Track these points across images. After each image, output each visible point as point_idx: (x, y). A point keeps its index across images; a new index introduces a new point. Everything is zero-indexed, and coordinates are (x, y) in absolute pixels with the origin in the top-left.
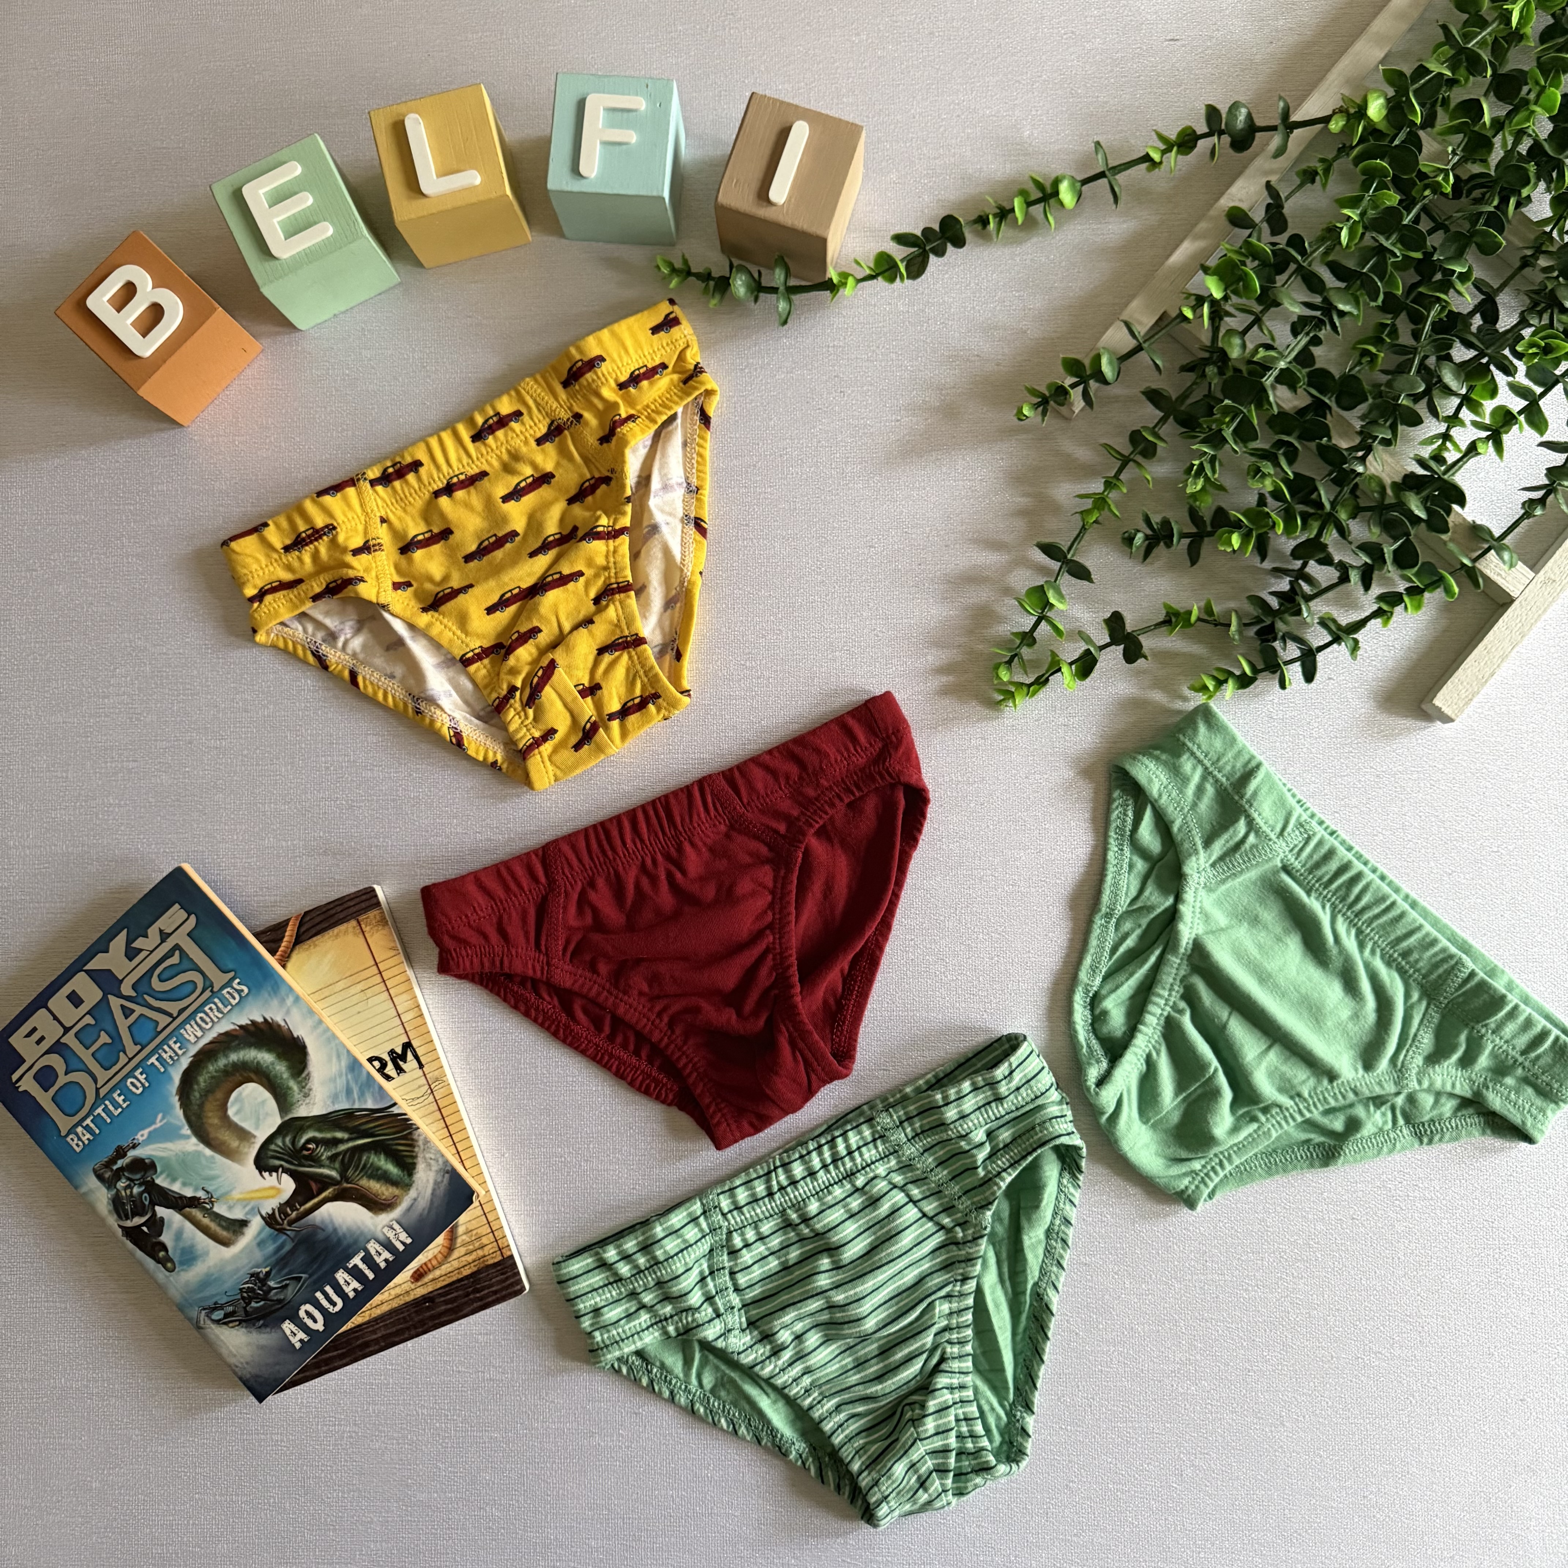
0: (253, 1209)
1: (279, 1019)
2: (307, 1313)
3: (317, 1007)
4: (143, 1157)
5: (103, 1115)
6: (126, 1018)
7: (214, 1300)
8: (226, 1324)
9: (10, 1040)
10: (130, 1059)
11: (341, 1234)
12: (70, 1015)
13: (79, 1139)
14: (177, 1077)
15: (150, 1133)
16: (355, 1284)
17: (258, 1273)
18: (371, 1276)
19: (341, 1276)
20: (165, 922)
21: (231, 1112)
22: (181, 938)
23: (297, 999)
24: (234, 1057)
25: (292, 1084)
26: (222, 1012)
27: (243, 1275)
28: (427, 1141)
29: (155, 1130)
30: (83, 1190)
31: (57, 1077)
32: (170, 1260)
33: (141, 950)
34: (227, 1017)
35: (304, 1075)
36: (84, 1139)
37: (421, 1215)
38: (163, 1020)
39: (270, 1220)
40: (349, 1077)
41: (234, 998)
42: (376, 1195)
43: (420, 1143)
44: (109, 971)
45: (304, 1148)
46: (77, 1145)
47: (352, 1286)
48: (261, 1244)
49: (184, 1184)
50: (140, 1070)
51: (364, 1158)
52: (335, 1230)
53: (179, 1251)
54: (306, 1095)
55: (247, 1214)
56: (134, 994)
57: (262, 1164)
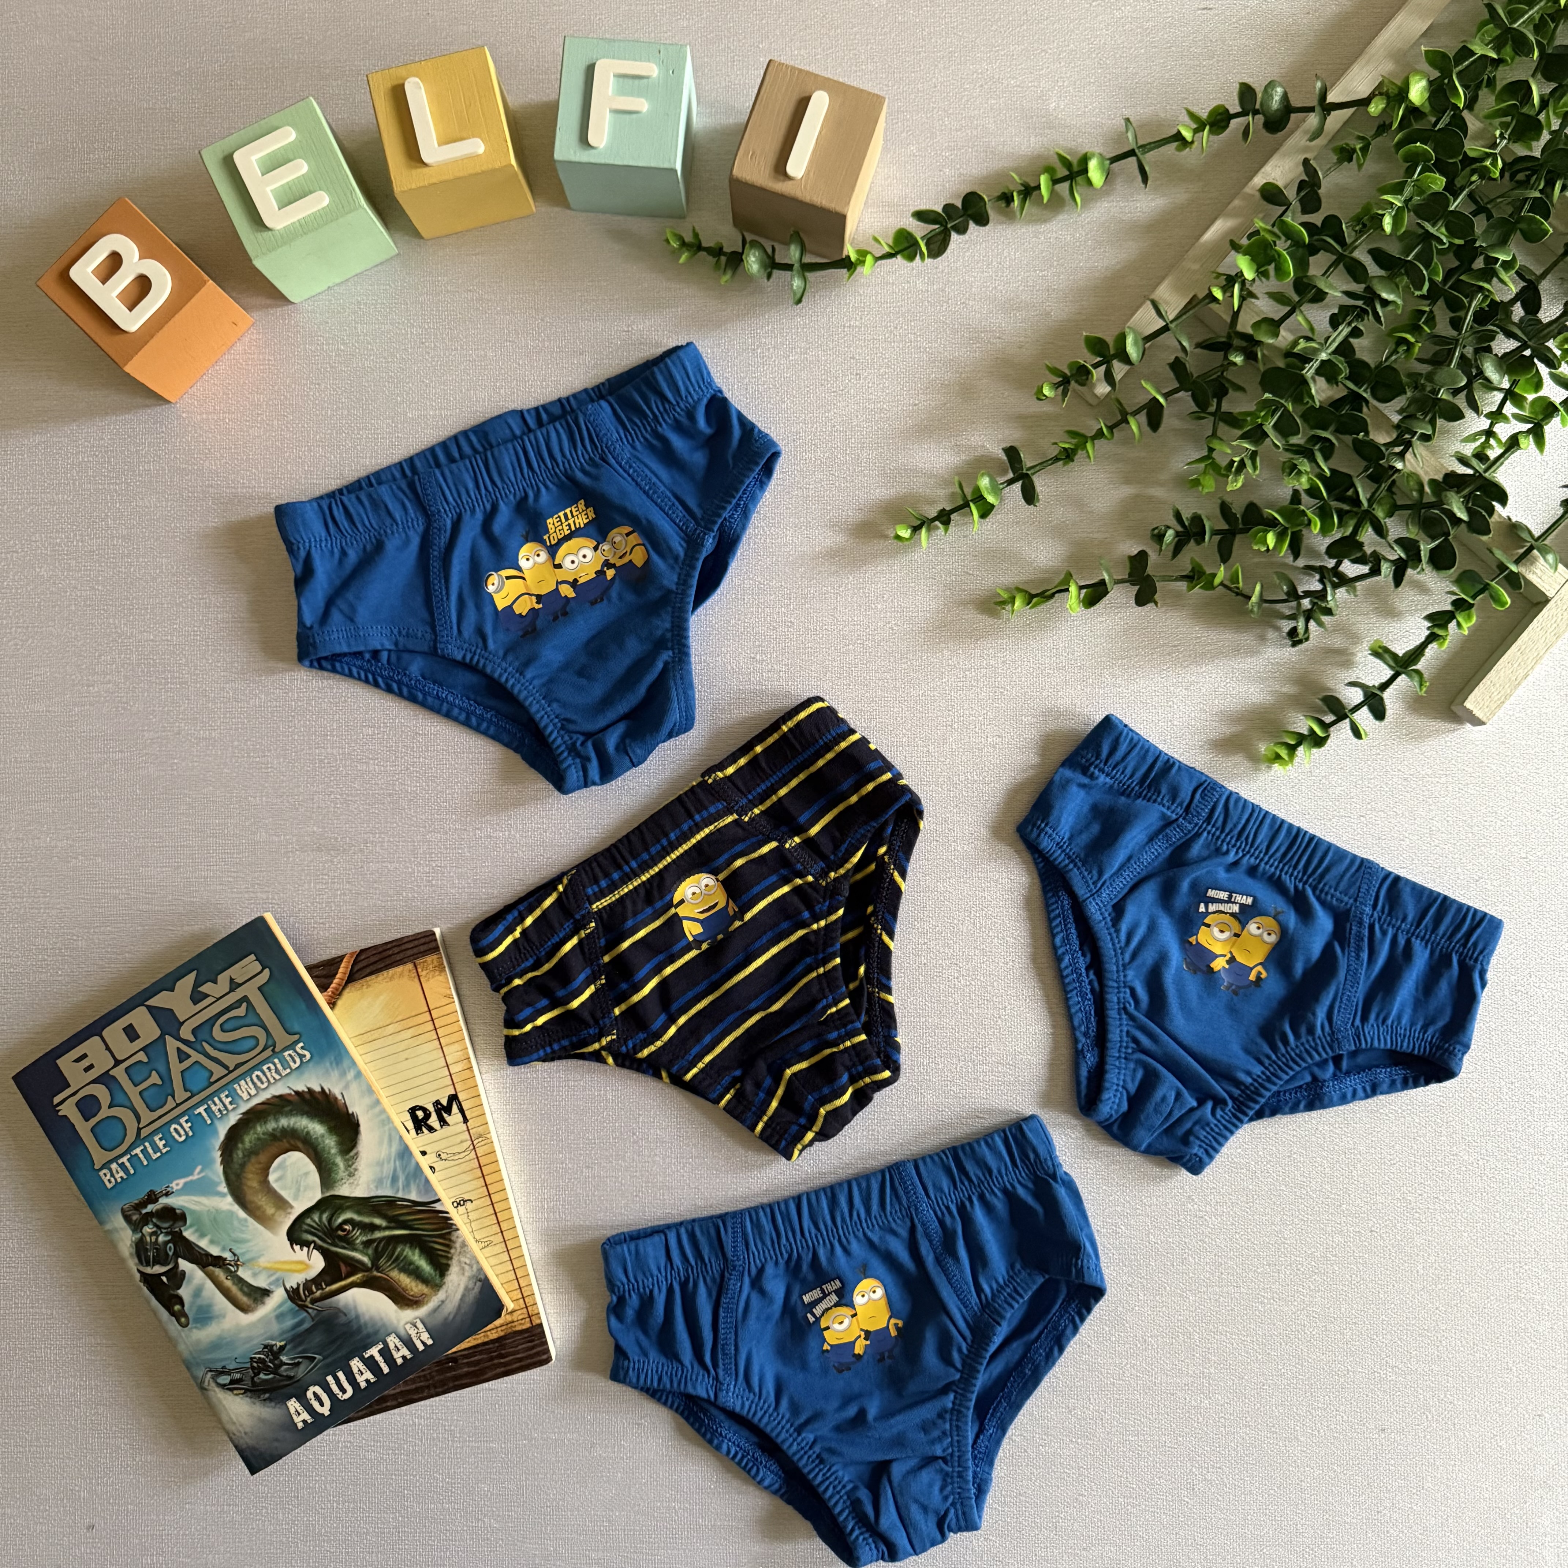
0: (277, 1280)
1: (337, 1092)
2: (315, 1394)
3: (376, 1086)
4: (175, 1206)
5: (141, 1156)
6: (181, 1062)
7: (223, 1364)
8: (231, 1390)
9: (58, 1061)
10: (178, 1105)
11: (362, 1321)
12: (123, 1047)
13: (112, 1175)
14: (222, 1131)
15: (185, 1184)
16: (368, 1375)
17: (272, 1346)
18: (386, 1370)
19: (356, 1364)
20: (237, 972)
21: (272, 1178)
22: (251, 991)
23: (359, 1074)
24: (284, 1122)
25: (339, 1161)
26: (280, 1074)
27: (257, 1344)
28: (464, 1245)
29: (191, 1181)
30: (108, 1227)
31: (100, 1108)
32: (185, 1315)
33: (206, 996)
34: (284, 1080)
35: (352, 1154)
36: (117, 1176)
37: (446, 1319)
38: (218, 1071)
39: (293, 1295)
40: (398, 1163)
41: (295, 1062)
42: (405, 1290)
43: (458, 1245)
44: (171, 1010)
45: (340, 1227)
46: (109, 1181)
47: (364, 1377)
48: (280, 1317)
49: (212, 1242)
50: (186, 1118)
51: (399, 1249)
52: (357, 1317)
53: (194, 1309)
54: (351, 1175)
55: (270, 1284)
56: (192, 1039)
57: (295, 1236)
